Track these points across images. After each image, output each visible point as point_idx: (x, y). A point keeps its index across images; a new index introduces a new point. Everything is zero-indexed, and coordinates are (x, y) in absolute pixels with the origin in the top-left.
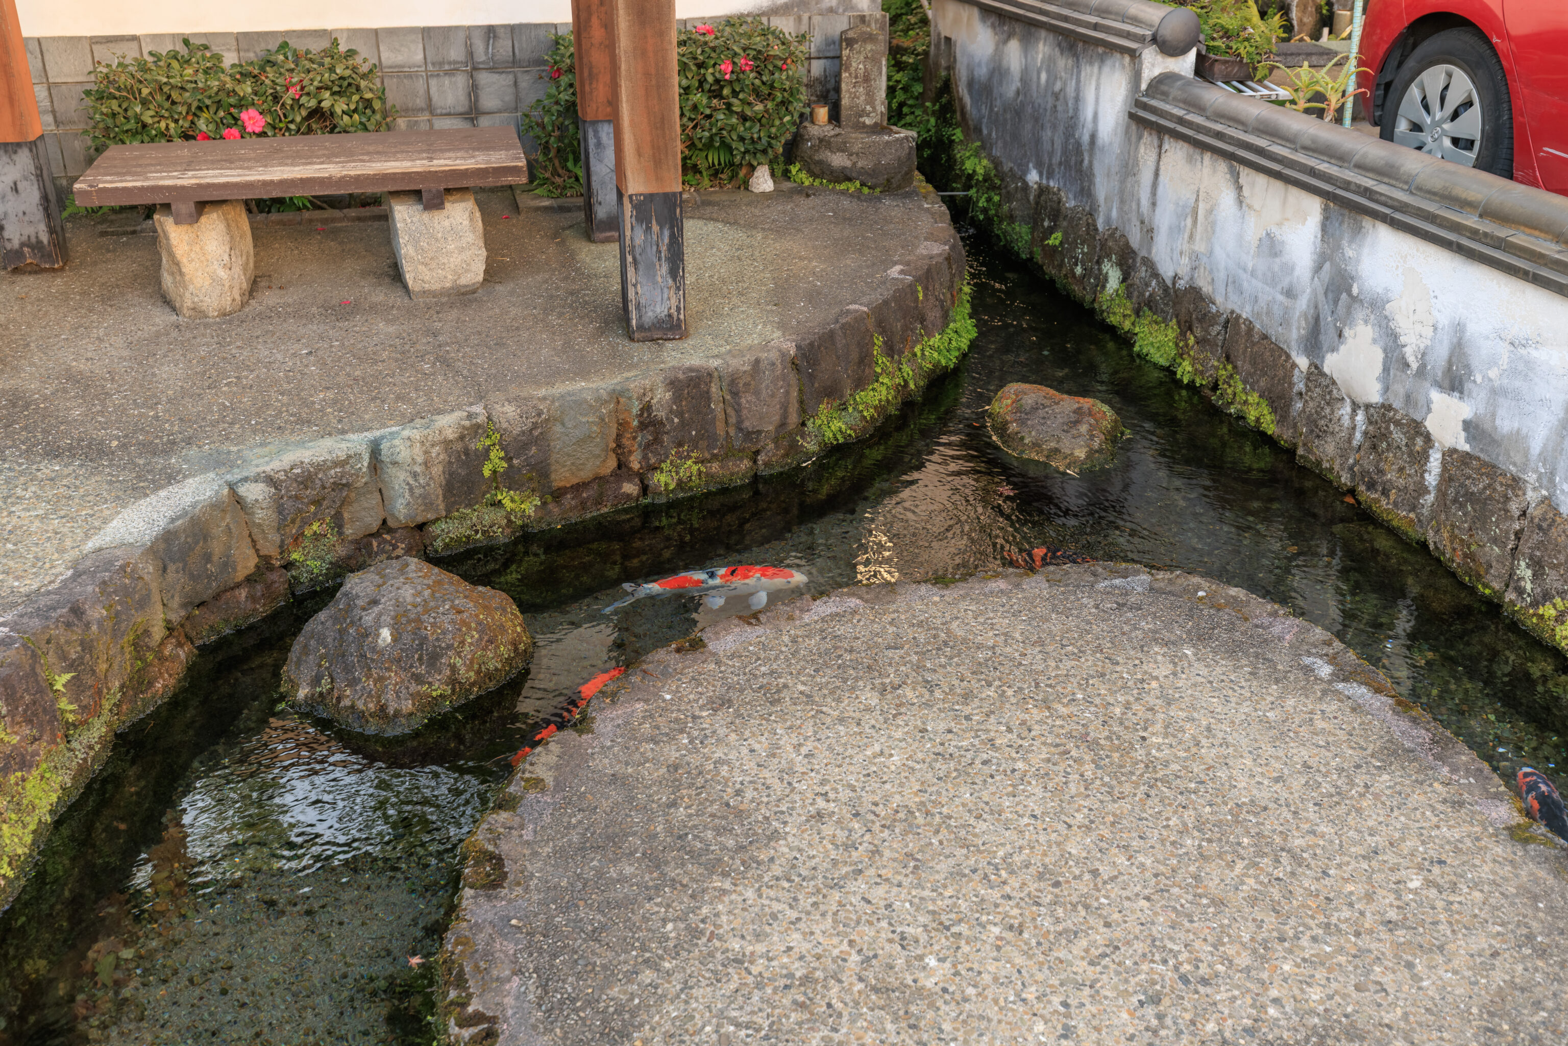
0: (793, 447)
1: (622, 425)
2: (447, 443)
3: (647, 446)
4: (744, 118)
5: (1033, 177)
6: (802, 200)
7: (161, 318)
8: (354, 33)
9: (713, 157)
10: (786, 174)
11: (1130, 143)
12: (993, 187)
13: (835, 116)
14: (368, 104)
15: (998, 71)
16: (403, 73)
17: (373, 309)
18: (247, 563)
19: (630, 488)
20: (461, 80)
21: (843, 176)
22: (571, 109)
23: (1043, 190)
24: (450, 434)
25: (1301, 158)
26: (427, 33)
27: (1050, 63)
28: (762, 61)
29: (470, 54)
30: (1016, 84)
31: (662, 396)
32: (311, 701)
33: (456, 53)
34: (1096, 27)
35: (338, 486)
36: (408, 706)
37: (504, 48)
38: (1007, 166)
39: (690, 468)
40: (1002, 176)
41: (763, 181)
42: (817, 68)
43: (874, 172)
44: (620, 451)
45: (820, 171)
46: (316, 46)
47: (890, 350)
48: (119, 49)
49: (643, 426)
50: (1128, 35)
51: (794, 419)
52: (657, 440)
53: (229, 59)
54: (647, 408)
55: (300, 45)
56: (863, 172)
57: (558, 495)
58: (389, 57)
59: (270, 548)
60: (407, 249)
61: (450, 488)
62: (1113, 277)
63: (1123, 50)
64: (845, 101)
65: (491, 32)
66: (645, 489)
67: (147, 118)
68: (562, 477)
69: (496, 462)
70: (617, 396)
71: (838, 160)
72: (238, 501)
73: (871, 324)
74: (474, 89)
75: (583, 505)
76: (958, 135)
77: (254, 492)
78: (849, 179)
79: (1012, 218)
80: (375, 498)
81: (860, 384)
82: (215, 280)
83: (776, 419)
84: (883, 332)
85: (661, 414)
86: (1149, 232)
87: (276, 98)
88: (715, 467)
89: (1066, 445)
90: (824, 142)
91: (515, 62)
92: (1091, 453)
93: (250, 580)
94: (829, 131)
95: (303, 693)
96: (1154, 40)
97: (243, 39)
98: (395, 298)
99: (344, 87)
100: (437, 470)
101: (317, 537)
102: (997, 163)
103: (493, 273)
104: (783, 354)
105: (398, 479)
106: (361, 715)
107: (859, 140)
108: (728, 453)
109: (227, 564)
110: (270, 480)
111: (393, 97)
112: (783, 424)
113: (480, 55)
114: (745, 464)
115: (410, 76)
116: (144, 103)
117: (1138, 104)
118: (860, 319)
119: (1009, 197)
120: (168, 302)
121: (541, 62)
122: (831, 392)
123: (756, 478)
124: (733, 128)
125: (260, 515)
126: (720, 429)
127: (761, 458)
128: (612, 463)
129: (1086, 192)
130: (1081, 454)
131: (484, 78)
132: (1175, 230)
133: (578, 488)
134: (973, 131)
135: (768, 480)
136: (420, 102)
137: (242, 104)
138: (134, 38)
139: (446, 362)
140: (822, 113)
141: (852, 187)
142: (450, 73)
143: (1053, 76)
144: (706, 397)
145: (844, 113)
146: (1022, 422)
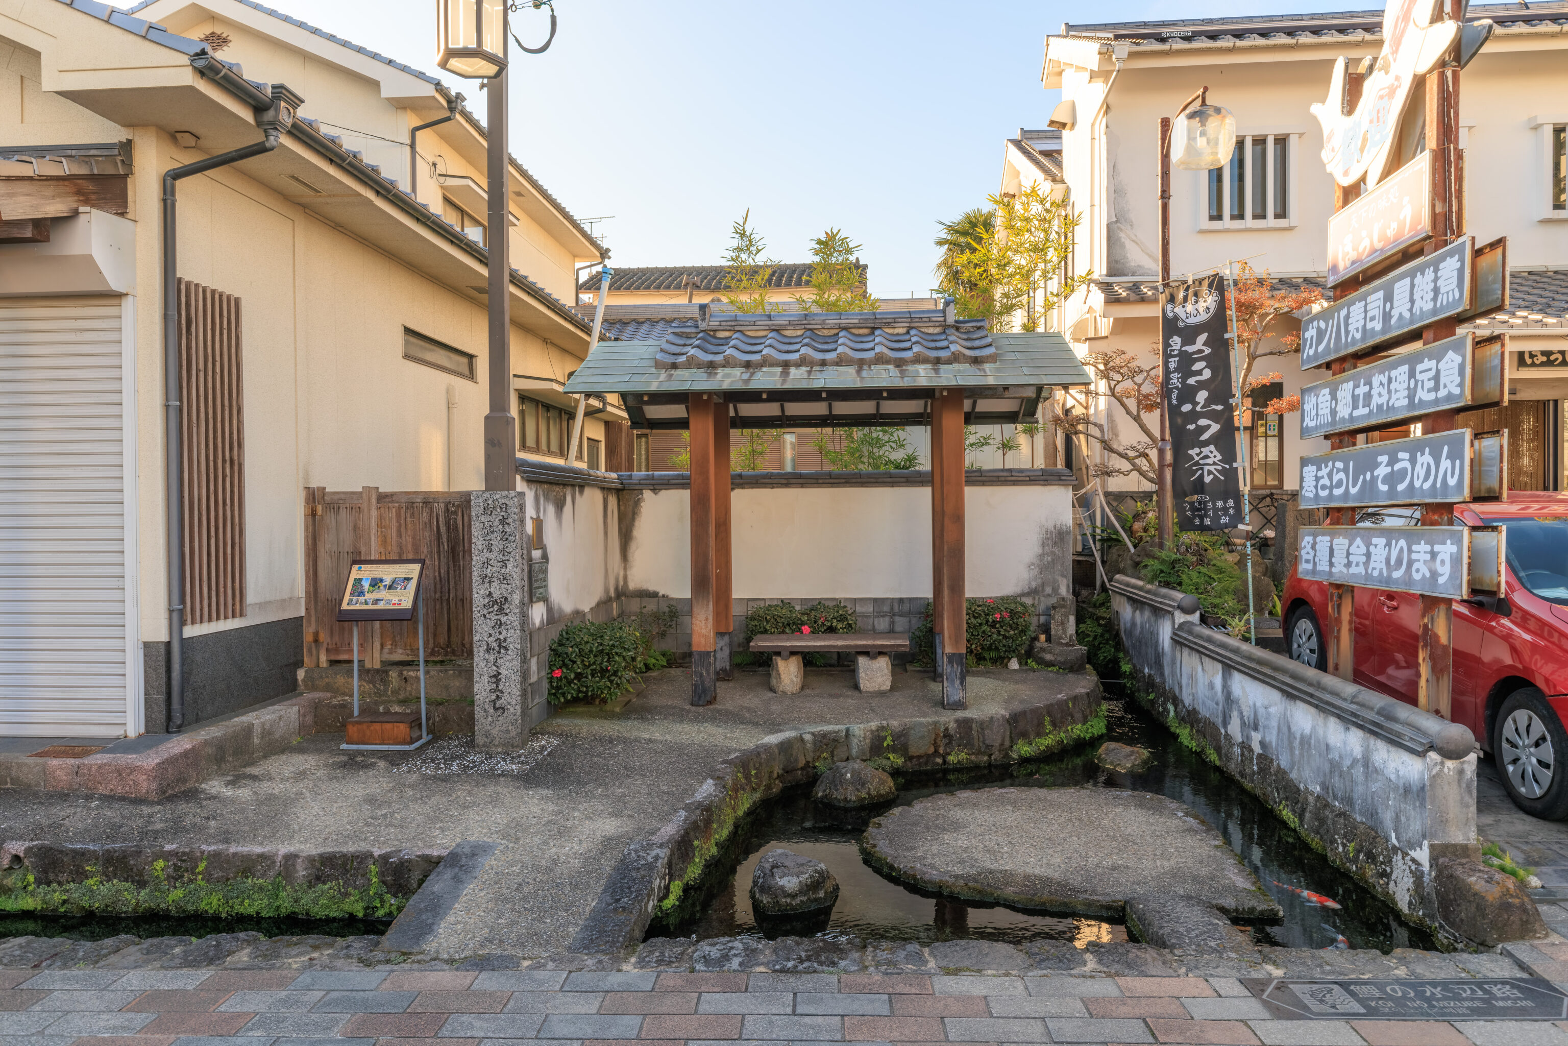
0: (1007, 756)
1: (937, 735)
2: (872, 731)
3: (947, 745)
4: (1005, 637)
5: (1146, 670)
6: (1032, 674)
7: (770, 695)
8: (846, 599)
9: (992, 654)
10: (1026, 663)
11: (1173, 650)
12: (1134, 678)
13: (1048, 640)
14: (850, 625)
15: (1134, 624)
16: (865, 616)
17: (847, 696)
18: (802, 763)
19: (939, 760)
20: (887, 619)
21: (1050, 664)
22: (931, 630)
23: (1150, 675)
24: (874, 728)
25: (1217, 649)
26: (875, 600)
27: (1149, 618)
28: (1013, 614)
29: (892, 609)
30: (1139, 630)
31: (952, 726)
32: (822, 797)
33: (886, 608)
34: (1161, 603)
35: (834, 740)
36: (854, 798)
37: (906, 607)
38: (1138, 667)
39: (963, 756)
40: (1136, 672)
41: (1014, 664)
42: (1042, 619)
43: (1064, 663)
44: (935, 745)
45: (1041, 662)
46: (831, 604)
47: (1054, 724)
48: (759, 603)
49: (945, 736)
50: (1170, 606)
51: (1007, 743)
52: (950, 743)
53: (798, 608)
54: (946, 729)
55: (827, 603)
56: (1060, 662)
57: (911, 758)
58: (859, 609)
59: (810, 759)
60: (862, 674)
61: (871, 749)
62: (1171, 708)
63: (1169, 612)
64: (1053, 633)
65: (901, 600)
66: (945, 762)
67: (768, 627)
68: (913, 751)
69: (888, 741)
70: (935, 723)
71: (1048, 657)
72: (801, 739)
73: (1044, 712)
74: (892, 623)
75: (920, 764)
76: (1121, 655)
77: (808, 737)
78: (1054, 665)
79: (1139, 691)
80: (845, 748)
81: (1039, 735)
82: (792, 681)
83: (999, 741)
84: (1050, 716)
85: (952, 732)
86: (1181, 687)
87: (815, 622)
88: (973, 757)
89: (1124, 762)
90: (1042, 650)
91: (910, 613)
92: (1133, 766)
93: (802, 769)
94: (1045, 645)
95: (820, 794)
96: (1179, 607)
97: (803, 601)
98: (856, 694)
99: (842, 619)
100: (868, 741)
101: (825, 759)
102: (1134, 666)
103: (893, 688)
104: (1003, 716)
105: (855, 742)
106: (839, 801)
107: (1058, 649)
108: (979, 753)
109: (796, 760)
110: (813, 734)
111: (859, 624)
112: (1002, 745)
113: (896, 609)
114: (986, 758)
115: (867, 617)
116: (767, 621)
117: (1175, 634)
118: (1038, 708)
119: (1138, 682)
120: (772, 690)
121: (920, 613)
122: (1024, 735)
123: (990, 765)
124: (1000, 641)
125: (808, 745)
126: (976, 742)
127: (993, 757)
128: (932, 750)
129: (1162, 675)
130: (1129, 766)
131: (897, 618)
132: (1188, 685)
133: (919, 757)
134: (1126, 653)
135: (996, 767)
136: (870, 627)
137: (803, 624)
138: (764, 599)
139: (874, 711)
140: (1043, 637)
141: (1055, 669)
142: (883, 616)
143: (1150, 626)
144: (971, 728)
145: (1053, 638)
146: (1107, 754)
